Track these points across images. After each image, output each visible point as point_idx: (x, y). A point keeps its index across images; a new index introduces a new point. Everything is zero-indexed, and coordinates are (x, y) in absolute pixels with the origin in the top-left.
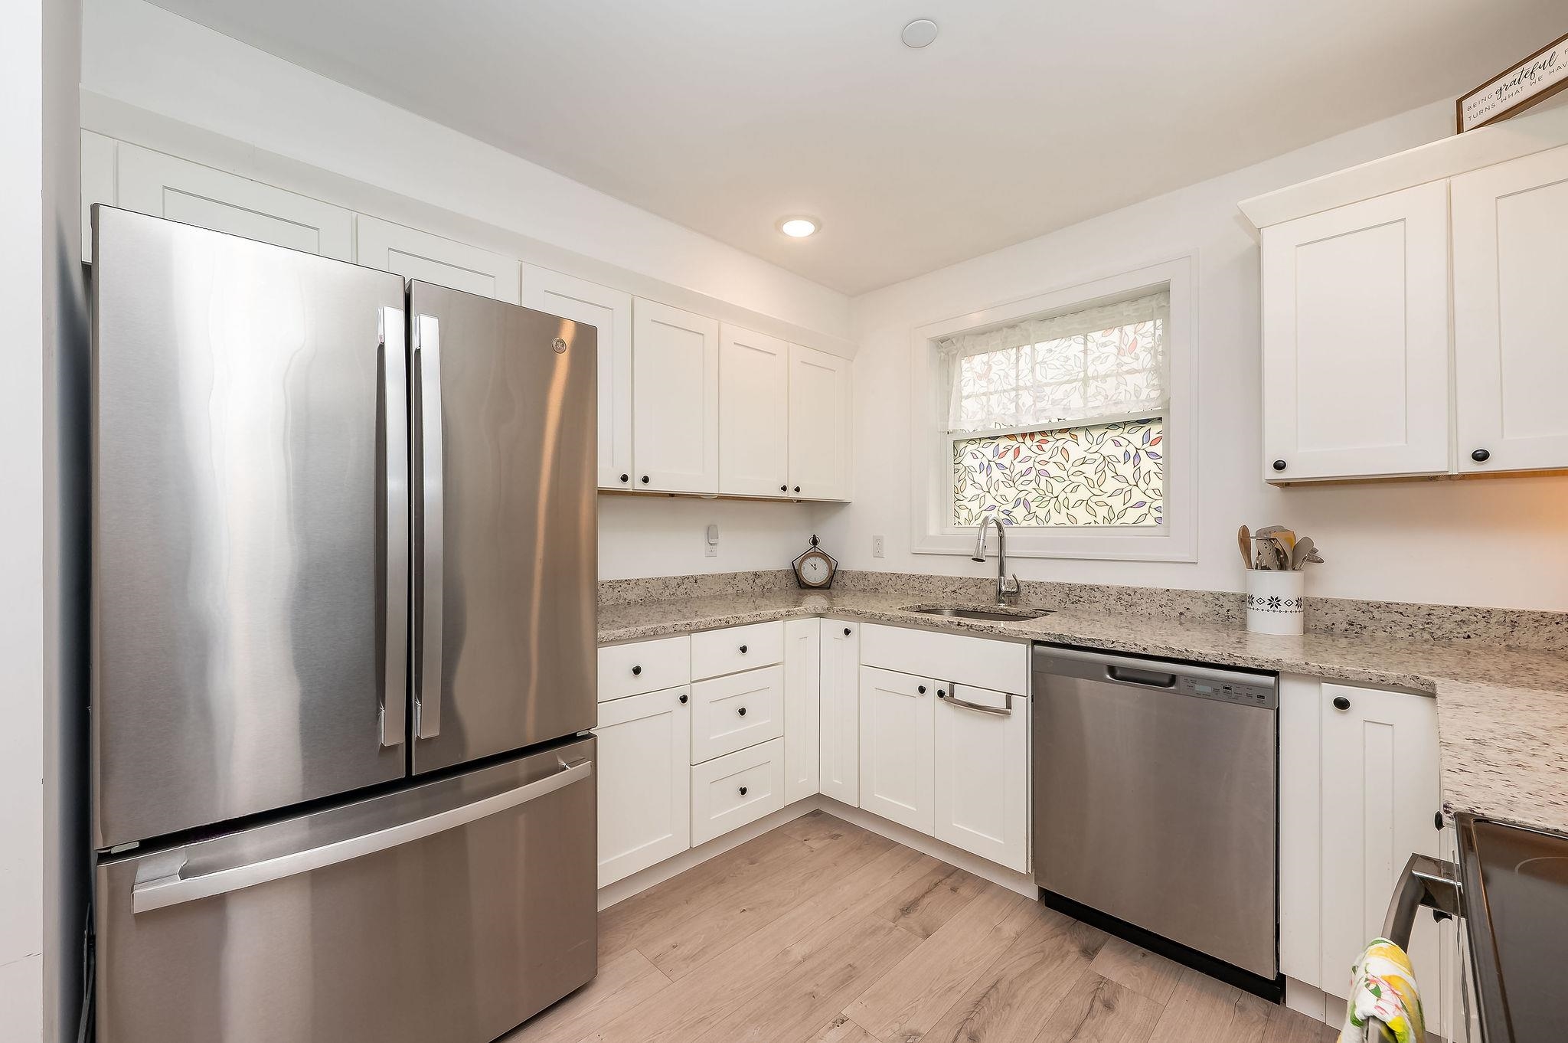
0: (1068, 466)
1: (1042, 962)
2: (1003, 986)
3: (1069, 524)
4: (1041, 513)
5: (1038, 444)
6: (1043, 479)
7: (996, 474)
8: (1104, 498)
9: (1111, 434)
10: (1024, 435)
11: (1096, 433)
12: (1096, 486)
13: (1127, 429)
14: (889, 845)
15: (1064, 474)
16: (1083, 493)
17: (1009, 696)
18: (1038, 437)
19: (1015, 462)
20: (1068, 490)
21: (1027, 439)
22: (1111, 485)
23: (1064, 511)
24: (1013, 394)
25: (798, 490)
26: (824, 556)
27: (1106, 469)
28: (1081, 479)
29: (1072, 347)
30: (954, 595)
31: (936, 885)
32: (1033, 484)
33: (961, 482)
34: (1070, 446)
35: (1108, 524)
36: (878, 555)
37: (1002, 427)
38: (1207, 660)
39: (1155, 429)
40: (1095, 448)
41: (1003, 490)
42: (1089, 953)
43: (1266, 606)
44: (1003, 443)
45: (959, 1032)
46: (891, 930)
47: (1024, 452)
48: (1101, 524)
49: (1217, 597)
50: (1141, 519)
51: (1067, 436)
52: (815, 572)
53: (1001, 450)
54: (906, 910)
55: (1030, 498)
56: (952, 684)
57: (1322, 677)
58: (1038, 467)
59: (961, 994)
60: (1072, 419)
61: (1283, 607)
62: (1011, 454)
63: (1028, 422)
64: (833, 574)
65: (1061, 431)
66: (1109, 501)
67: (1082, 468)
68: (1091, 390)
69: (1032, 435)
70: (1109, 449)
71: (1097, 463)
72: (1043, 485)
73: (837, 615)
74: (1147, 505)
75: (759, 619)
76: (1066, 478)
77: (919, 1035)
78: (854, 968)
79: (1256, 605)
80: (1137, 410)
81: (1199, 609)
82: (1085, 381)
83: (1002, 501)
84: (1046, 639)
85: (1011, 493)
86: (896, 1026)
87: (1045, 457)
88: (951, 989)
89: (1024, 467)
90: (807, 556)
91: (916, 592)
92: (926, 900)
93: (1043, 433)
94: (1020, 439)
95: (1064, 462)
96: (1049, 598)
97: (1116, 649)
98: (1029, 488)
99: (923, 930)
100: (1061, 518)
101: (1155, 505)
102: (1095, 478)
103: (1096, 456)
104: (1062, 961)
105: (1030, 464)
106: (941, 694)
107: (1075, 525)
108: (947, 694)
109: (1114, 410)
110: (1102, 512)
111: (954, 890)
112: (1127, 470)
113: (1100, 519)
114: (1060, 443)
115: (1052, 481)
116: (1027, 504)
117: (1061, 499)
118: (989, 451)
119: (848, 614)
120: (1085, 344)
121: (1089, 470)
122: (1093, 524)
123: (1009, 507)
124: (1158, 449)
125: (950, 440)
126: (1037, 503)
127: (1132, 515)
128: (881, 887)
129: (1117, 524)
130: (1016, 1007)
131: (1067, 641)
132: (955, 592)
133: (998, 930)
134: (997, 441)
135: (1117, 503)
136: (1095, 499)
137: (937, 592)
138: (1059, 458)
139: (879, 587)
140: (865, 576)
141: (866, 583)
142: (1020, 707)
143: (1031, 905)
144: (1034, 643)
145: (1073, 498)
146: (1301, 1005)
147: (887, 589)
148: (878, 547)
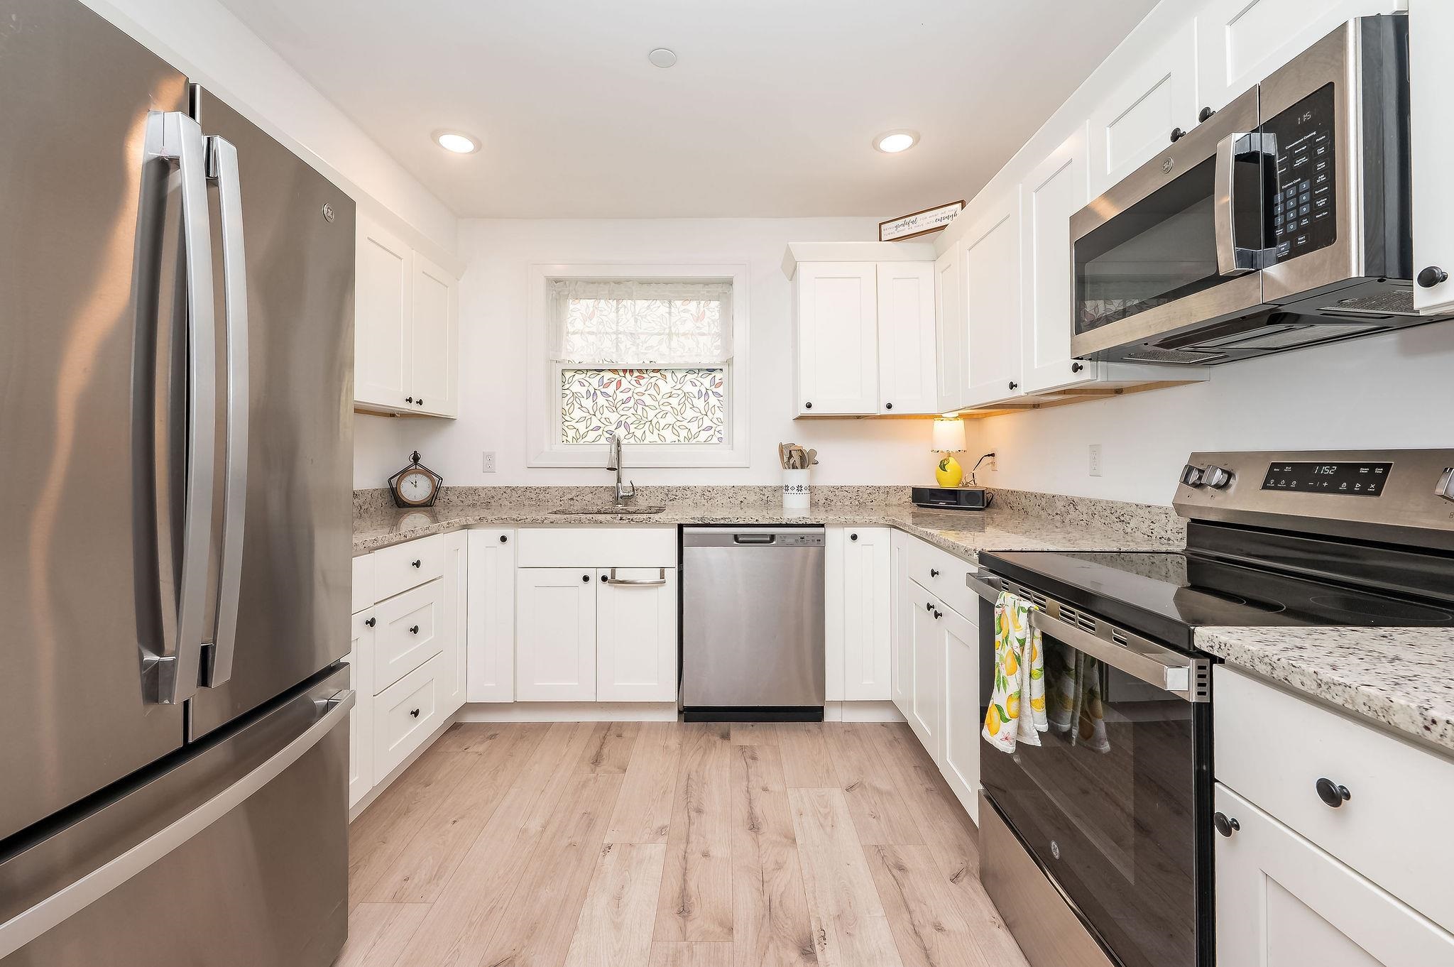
0: (659, 398)
1: (705, 753)
2: (693, 775)
3: (660, 442)
4: (639, 433)
5: (636, 379)
6: (640, 407)
7: (601, 400)
8: (685, 423)
9: (690, 377)
10: (625, 371)
11: (680, 375)
12: (679, 414)
13: (700, 374)
14: (546, 727)
15: (656, 404)
16: (670, 419)
17: (662, 569)
18: (636, 374)
19: (617, 392)
20: (659, 416)
21: (628, 374)
22: (689, 414)
23: (656, 432)
24: (614, 336)
25: (420, 402)
26: (428, 473)
27: (686, 401)
28: (668, 408)
29: (660, 308)
30: (571, 502)
31: (604, 738)
32: (632, 411)
33: (569, 405)
34: (661, 383)
35: (687, 442)
36: (489, 468)
37: (605, 362)
39: (718, 375)
40: (679, 386)
41: (607, 414)
42: (726, 736)
43: (795, 491)
44: (608, 375)
45: (688, 812)
46: (596, 779)
47: (625, 384)
48: (683, 442)
49: (762, 489)
50: (709, 439)
51: (658, 375)
52: (415, 489)
53: (605, 381)
54: (597, 761)
55: (629, 421)
56: (613, 569)
57: (845, 524)
58: (636, 397)
59: (673, 792)
60: (661, 362)
61: (804, 491)
62: (614, 385)
63: (631, 361)
64: (436, 489)
65: (654, 371)
66: (689, 426)
67: (670, 400)
68: (674, 344)
69: (631, 371)
70: (688, 388)
71: (680, 397)
72: (640, 412)
73: (492, 524)
74: (713, 429)
76: (657, 406)
77: (666, 827)
78: (590, 813)
79: (790, 491)
80: (707, 361)
81: (752, 498)
82: (670, 335)
83: (605, 422)
84: (692, 522)
85: (614, 417)
86: (648, 831)
87: (641, 389)
88: (664, 793)
89: (625, 396)
90: (404, 473)
91: (533, 503)
92: (605, 751)
93: (640, 371)
94: (622, 374)
95: (656, 395)
96: (653, 498)
97: (740, 523)
98: (629, 413)
99: (619, 768)
100: (655, 438)
101: (718, 429)
102: (679, 409)
103: (679, 392)
104: (716, 748)
105: (630, 394)
106: (604, 579)
107: (664, 443)
108: (609, 578)
109: (697, 360)
110: (683, 433)
111: (619, 736)
112: (700, 404)
113: (682, 439)
114: (653, 380)
115: (647, 408)
116: (627, 426)
117: (654, 423)
118: (595, 381)
119: (504, 522)
120: (670, 307)
121: (674, 401)
122: (677, 442)
123: (612, 428)
124: (720, 390)
125: (559, 368)
126: (635, 426)
127: (703, 436)
128: (565, 755)
129: (694, 442)
130: (709, 783)
131: (707, 522)
132: (572, 499)
133: (667, 747)
134: (602, 374)
135: (694, 427)
136: (678, 423)
137: (555, 501)
138: (652, 391)
139: (492, 501)
140: (475, 490)
141: (476, 498)
142: (672, 576)
143: (675, 725)
144: (681, 527)
145: (663, 422)
146: (831, 716)
147: (500, 502)
148: (489, 462)
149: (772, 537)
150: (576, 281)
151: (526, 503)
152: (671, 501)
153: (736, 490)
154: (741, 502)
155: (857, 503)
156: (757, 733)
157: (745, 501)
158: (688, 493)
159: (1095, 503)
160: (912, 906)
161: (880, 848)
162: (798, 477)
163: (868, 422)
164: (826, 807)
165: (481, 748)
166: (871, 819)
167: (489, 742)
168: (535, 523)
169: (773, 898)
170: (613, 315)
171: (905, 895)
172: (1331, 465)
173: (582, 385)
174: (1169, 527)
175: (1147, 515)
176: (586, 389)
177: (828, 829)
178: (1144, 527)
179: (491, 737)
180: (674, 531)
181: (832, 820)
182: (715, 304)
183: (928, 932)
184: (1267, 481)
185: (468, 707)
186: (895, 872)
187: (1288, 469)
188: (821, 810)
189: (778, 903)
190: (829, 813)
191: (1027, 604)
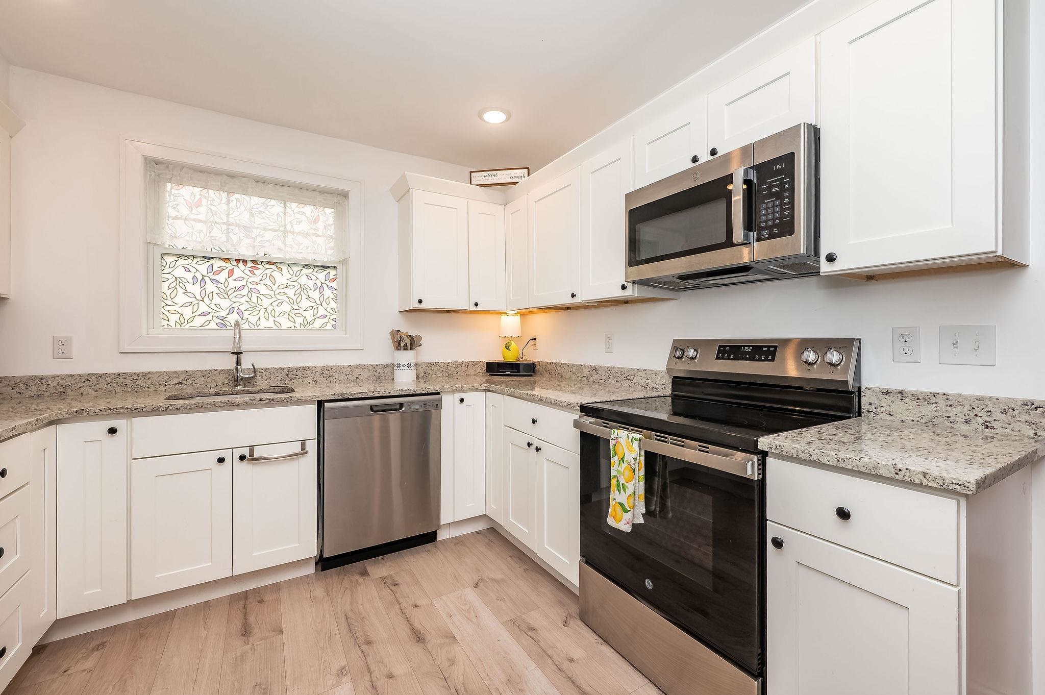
0: (274, 288)
1: (352, 592)
2: (350, 614)
3: (275, 327)
4: (253, 319)
5: (250, 269)
6: (254, 295)
7: (210, 287)
8: (301, 311)
9: (305, 271)
10: (238, 261)
11: (296, 269)
12: (295, 303)
13: (316, 270)
14: (169, 616)
15: (272, 293)
16: (286, 307)
17: (303, 443)
18: (250, 264)
19: (229, 280)
20: (275, 304)
21: (241, 264)
22: (305, 303)
23: (271, 318)
24: (224, 227)
27: (302, 292)
28: (284, 298)
29: (275, 207)
30: (180, 386)
31: (245, 608)
32: (246, 298)
33: (171, 290)
34: (276, 274)
35: (302, 328)
36: (63, 354)
37: (214, 250)
38: (417, 392)
39: (332, 273)
40: (294, 279)
41: (217, 300)
42: (365, 573)
43: (406, 368)
44: (218, 264)
45: (360, 647)
46: (253, 649)
47: (237, 272)
48: (299, 328)
49: (374, 367)
50: (323, 326)
51: (274, 267)
53: (215, 268)
54: (246, 631)
55: (243, 308)
56: (252, 449)
57: (454, 392)
58: (251, 286)
59: (337, 633)
60: (276, 255)
61: (412, 368)
62: (225, 274)
63: (245, 251)
65: (269, 263)
66: (304, 314)
67: (286, 290)
68: (289, 240)
69: (245, 262)
70: (304, 280)
71: (296, 288)
72: (254, 299)
73: (95, 416)
74: (328, 317)
75: (14, 433)
76: (273, 296)
77: (344, 667)
78: (260, 684)
79: (401, 368)
80: (320, 259)
81: (366, 374)
82: (285, 232)
83: (216, 309)
84: (332, 398)
85: (225, 304)
86: (329, 676)
87: (257, 279)
88: (330, 638)
89: (238, 284)
91: (129, 389)
92: (252, 619)
93: (254, 262)
94: (234, 263)
95: (272, 286)
96: (272, 378)
97: (374, 396)
98: (243, 300)
99: (274, 631)
100: (270, 324)
101: (332, 317)
102: (294, 298)
103: (296, 284)
104: (360, 585)
105: (244, 283)
106: (242, 458)
107: (280, 328)
108: (248, 456)
109: (313, 257)
110: (299, 320)
111: (261, 601)
112: (315, 295)
113: (298, 325)
114: (268, 271)
115: (262, 297)
116: (239, 312)
117: (269, 310)
118: (203, 268)
120: (285, 208)
121: (290, 292)
122: (293, 328)
123: (224, 314)
124: (334, 284)
125: (158, 252)
126: (250, 312)
127: (318, 323)
128: (206, 638)
129: (309, 328)
130: (367, 616)
131: (346, 396)
132: (180, 383)
133: (315, 598)
134: (211, 261)
135: (309, 315)
136: (294, 311)
137: (158, 386)
138: (267, 281)
139: (68, 390)
140: (42, 379)
141: (44, 388)
142: (312, 447)
143: (313, 576)
144: (320, 404)
145: (278, 310)
146: (442, 536)
147: (81, 391)
148: (62, 348)
149: (401, 405)
150: (182, 167)
151: (119, 390)
152: (291, 380)
153: (353, 368)
154: (357, 378)
155: (447, 375)
156: (389, 563)
157: (361, 378)
158: (308, 372)
159: (610, 369)
160: (550, 652)
161: (514, 621)
162: (406, 357)
163: (455, 315)
164: (466, 604)
165: (89, 664)
166: (500, 602)
167: (97, 655)
168: (155, 411)
169: (458, 688)
170: (225, 207)
171: (542, 646)
172: (749, 346)
173: (187, 270)
174: (658, 381)
175: (644, 375)
176: (191, 275)
177: (474, 620)
178: (642, 382)
179: (97, 648)
180: (314, 408)
181: (474, 612)
182: (328, 211)
183: (565, 665)
184: (718, 355)
185: (59, 624)
186: (531, 634)
187: (728, 348)
188: (463, 607)
189: (463, 690)
190: (470, 608)
191: (638, 436)
